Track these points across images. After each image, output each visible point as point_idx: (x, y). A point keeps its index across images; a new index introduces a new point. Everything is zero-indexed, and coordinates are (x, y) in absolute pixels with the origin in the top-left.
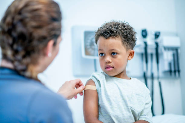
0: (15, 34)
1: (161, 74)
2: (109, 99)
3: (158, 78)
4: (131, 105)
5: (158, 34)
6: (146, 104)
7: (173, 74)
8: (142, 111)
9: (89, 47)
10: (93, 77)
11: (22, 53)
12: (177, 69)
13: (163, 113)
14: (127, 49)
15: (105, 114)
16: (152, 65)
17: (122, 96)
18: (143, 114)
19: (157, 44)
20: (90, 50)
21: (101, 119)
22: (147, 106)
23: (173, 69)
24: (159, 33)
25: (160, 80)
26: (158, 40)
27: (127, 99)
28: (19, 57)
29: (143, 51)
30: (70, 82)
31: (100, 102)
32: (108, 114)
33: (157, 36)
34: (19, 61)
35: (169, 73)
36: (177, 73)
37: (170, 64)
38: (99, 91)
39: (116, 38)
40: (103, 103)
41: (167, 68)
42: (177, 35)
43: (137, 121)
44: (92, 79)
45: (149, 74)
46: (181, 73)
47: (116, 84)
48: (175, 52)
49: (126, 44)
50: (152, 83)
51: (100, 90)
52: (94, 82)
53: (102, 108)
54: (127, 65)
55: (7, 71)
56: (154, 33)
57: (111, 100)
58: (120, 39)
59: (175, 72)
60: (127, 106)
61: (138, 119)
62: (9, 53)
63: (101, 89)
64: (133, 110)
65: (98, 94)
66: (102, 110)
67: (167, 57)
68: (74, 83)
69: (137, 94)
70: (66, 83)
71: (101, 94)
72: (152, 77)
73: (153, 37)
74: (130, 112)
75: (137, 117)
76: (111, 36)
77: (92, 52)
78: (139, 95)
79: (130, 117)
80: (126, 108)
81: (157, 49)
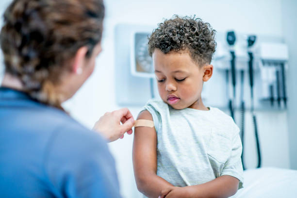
0: (25, 31)
1: (256, 104)
2: (174, 143)
3: (252, 110)
4: (210, 152)
5: (252, 39)
6: (233, 150)
7: (276, 103)
8: (226, 162)
9: (142, 58)
10: (149, 107)
11: (35, 62)
12: (282, 95)
13: (259, 166)
14: (200, 66)
15: (168, 166)
16: (243, 89)
17: (195, 138)
18: (228, 166)
19: (251, 55)
20: (144, 63)
21: (162, 173)
22: (234, 153)
23: (275, 96)
24: (255, 37)
25: (254, 112)
26: (253, 49)
27: (203, 142)
28: (30, 68)
29: (228, 66)
30: (113, 113)
31: (160, 147)
32: (173, 166)
33: (251, 42)
34: (30, 75)
35: (269, 102)
36: (282, 103)
37: (271, 88)
38: (158, 128)
39: (181, 51)
40: (165, 149)
41: (266, 94)
42: (283, 41)
43: (219, 177)
44: (148, 109)
45: (237, 104)
46: (289, 102)
47: (186, 119)
48: (279, 68)
49: (199, 57)
50: (241, 118)
51: (160, 127)
52: (151, 114)
53: (162, 157)
54: (202, 89)
55: (10, 95)
56: (246, 38)
57: (178, 143)
58: (187, 52)
59: (279, 100)
60: (203, 154)
61: (220, 174)
62: (15, 60)
63: (162, 126)
64: (213, 159)
65: (156, 133)
66: (163, 160)
67: (267, 76)
68: (120, 115)
69: (218, 135)
70: (106, 115)
71: (161, 134)
72: (243, 108)
73: (246, 43)
74: (207, 163)
75: (219, 171)
76: (171, 49)
77: (148, 67)
78: (221, 135)
79: (208, 170)
80: (202, 156)
81: (250, 63)
